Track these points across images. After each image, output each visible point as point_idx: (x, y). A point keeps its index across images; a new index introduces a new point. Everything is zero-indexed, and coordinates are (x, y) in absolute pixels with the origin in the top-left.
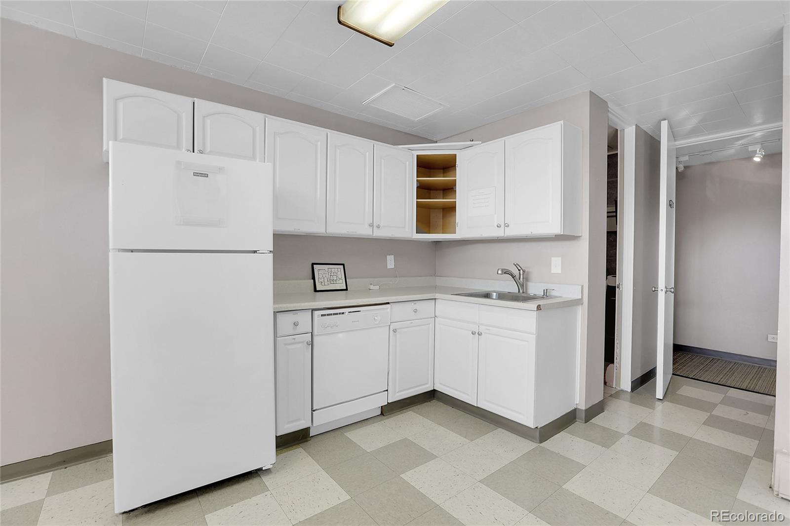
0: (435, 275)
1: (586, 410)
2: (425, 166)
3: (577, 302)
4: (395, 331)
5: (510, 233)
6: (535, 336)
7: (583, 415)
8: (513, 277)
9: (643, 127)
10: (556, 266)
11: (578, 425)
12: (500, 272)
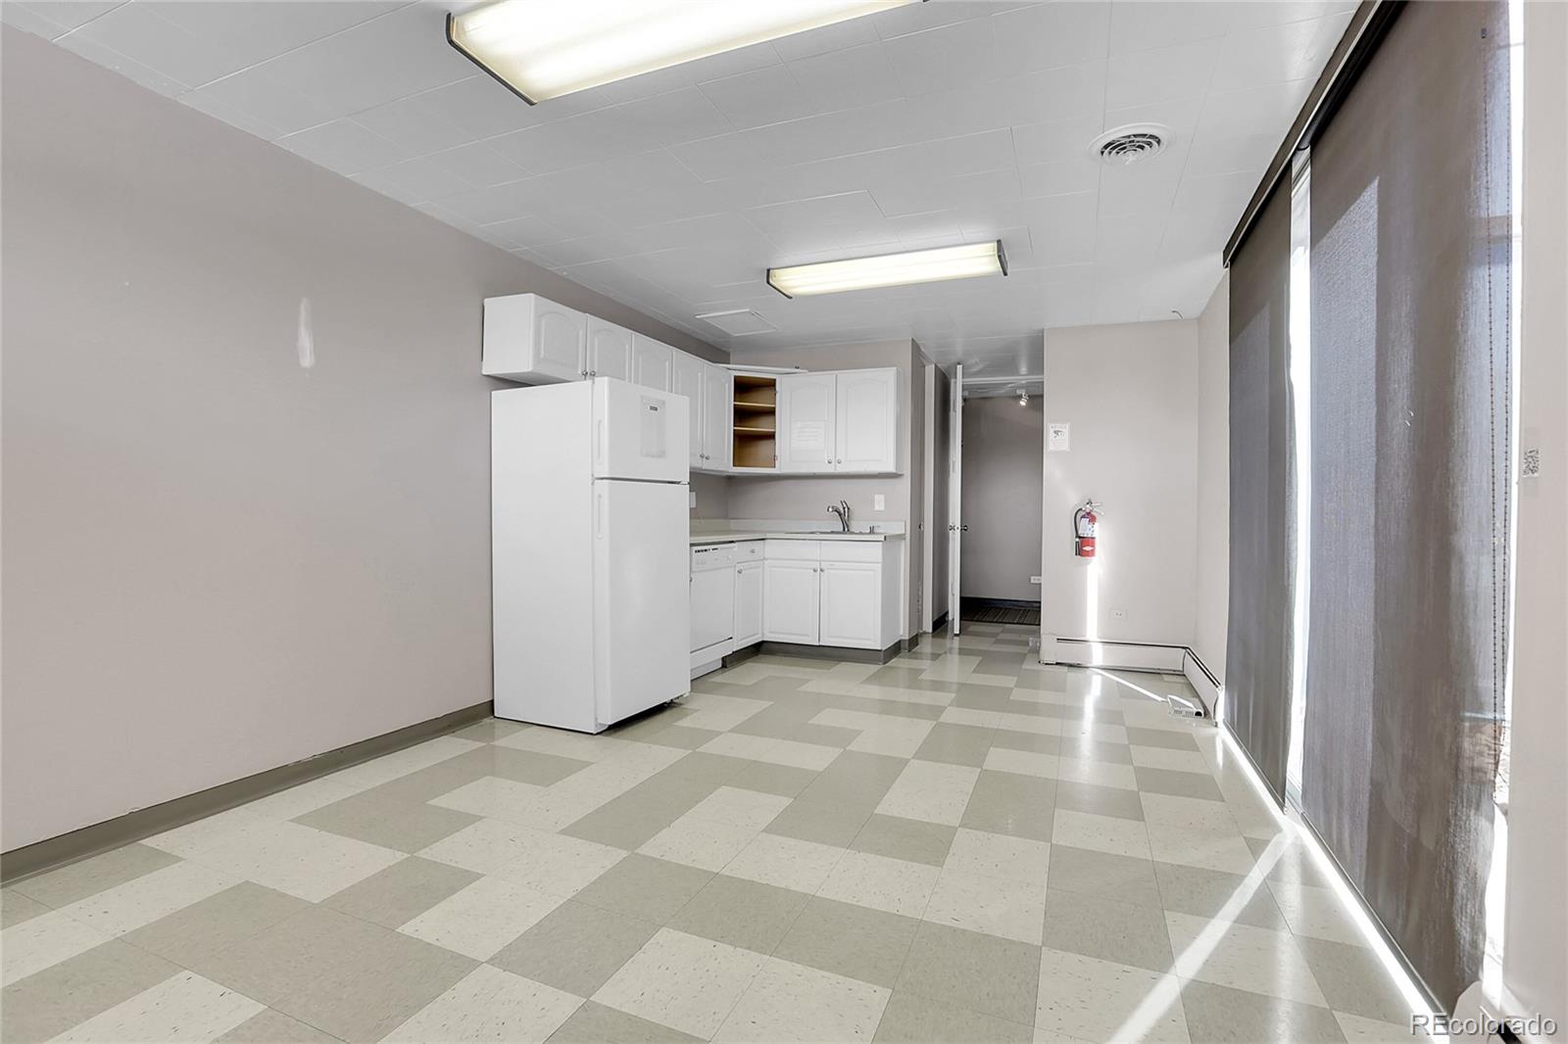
0: (726, 517)
1: (909, 640)
2: (743, 387)
3: (901, 537)
4: (740, 572)
5: (841, 469)
6: (880, 565)
7: (907, 644)
8: (840, 515)
9: (939, 365)
10: (880, 503)
11: (904, 652)
12: (830, 510)
